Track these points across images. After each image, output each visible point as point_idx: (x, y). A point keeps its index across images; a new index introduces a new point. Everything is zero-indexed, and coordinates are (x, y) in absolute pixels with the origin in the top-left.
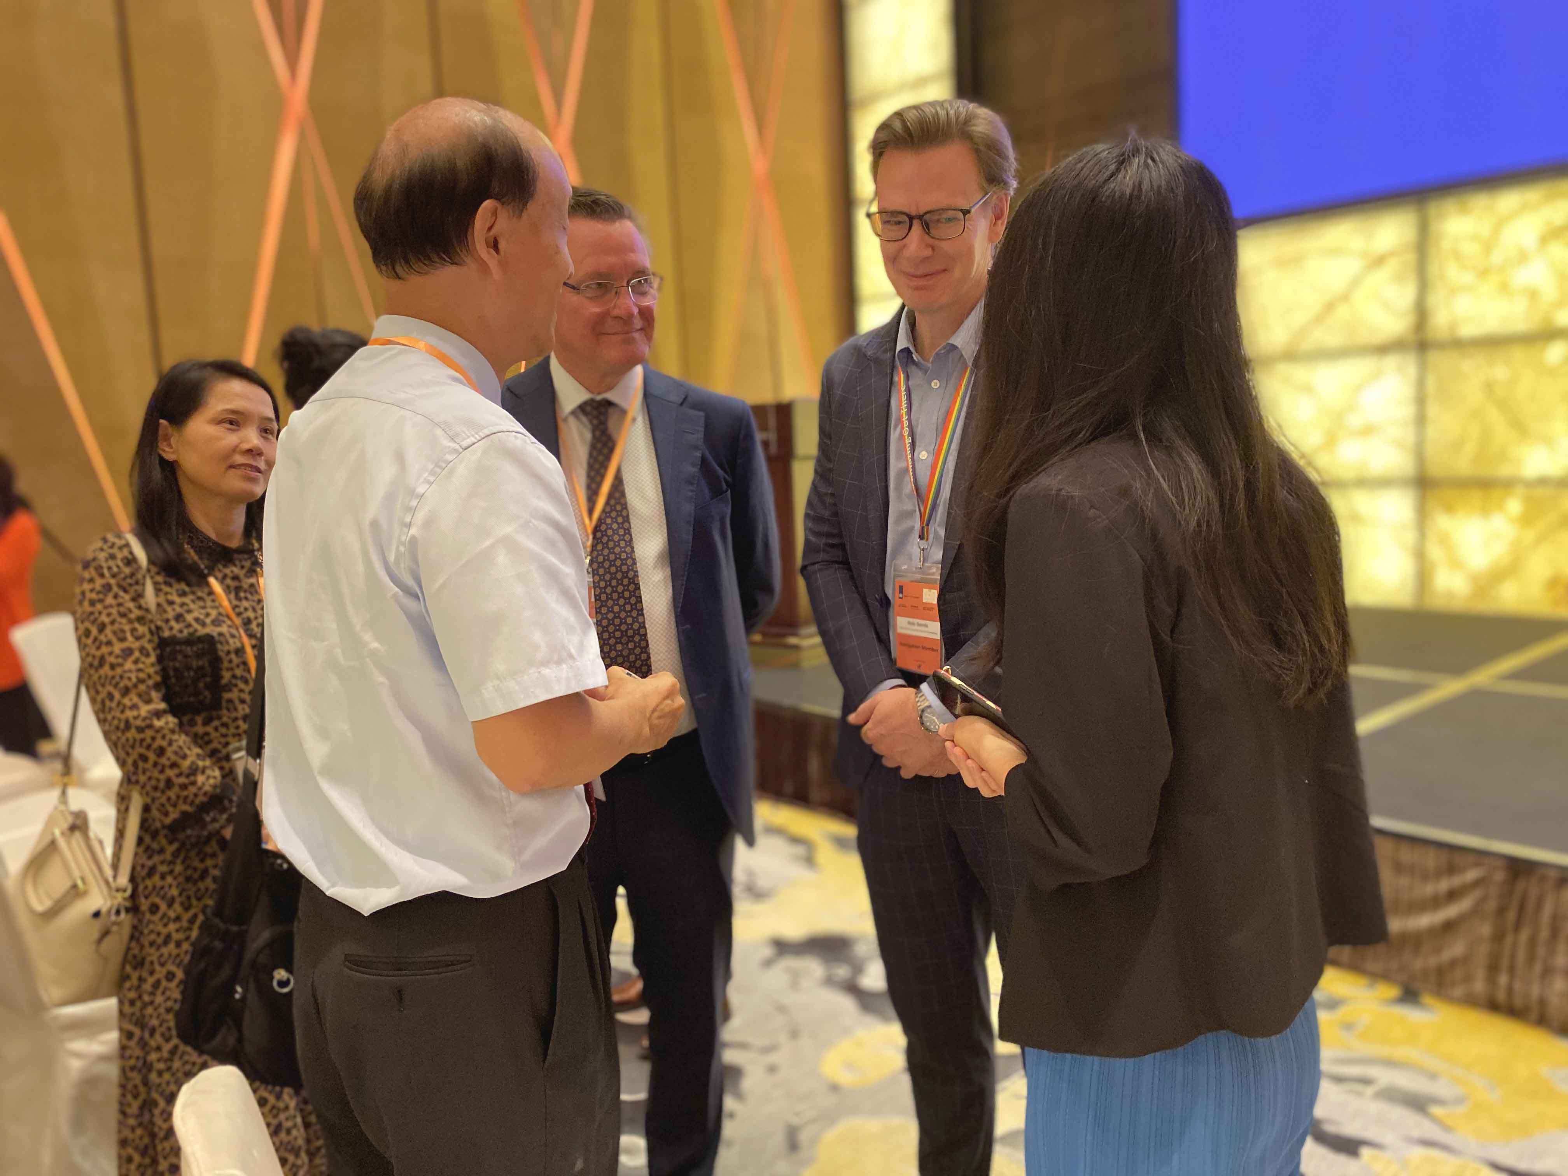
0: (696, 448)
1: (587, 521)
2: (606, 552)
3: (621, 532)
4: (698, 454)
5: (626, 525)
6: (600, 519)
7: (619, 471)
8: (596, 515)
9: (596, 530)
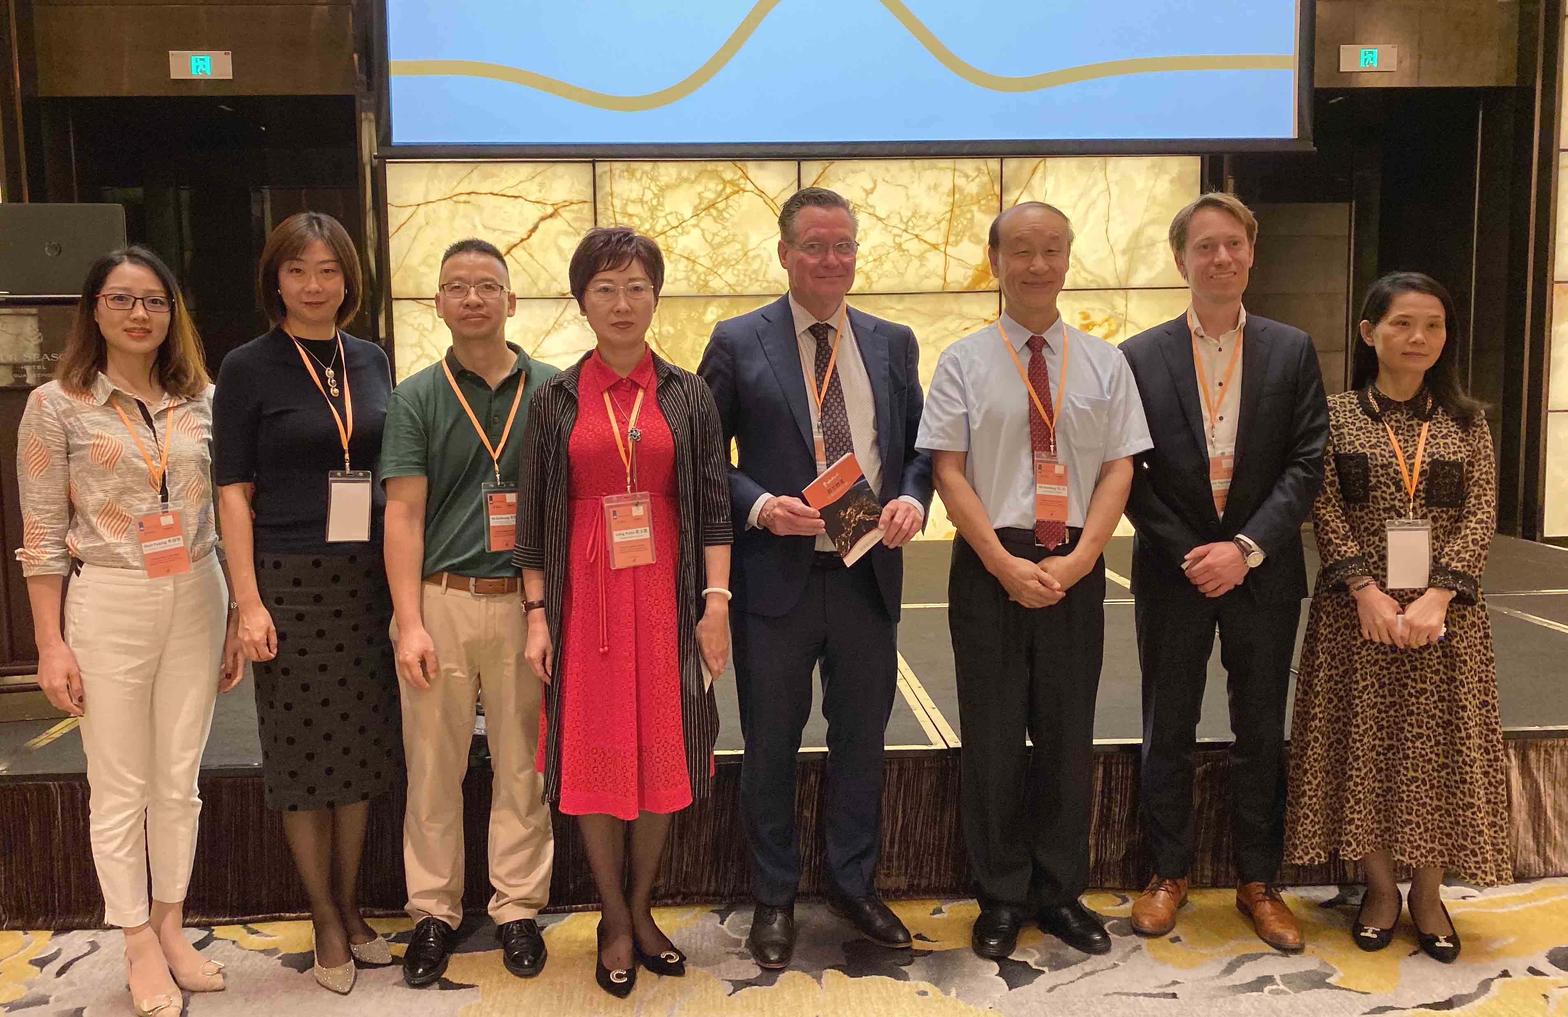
0: (885, 360)
1: (818, 400)
2: (831, 420)
3: (840, 408)
4: (887, 363)
5: (842, 404)
6: (825, 398)
7: (835, 366)
8: (822, 396)
9: (824, 405)
